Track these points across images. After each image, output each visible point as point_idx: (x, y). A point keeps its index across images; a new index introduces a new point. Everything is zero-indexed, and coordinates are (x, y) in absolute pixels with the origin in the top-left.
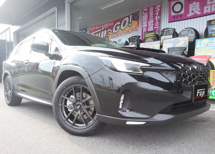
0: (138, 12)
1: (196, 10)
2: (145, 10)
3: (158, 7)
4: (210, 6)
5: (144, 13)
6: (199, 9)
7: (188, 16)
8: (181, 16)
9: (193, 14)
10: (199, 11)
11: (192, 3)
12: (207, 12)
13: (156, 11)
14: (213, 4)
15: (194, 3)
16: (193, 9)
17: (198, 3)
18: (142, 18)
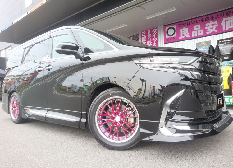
0: (138, 35)
1: (186, 34)
2: (144, 32)
3: (155, 31)
4: (196, 31)
5: (143, 35)
6: (188, 34)
7: (180, 38)
8: (174, 38)
9: (184, 37)
10: (188, 35)
11: (183, 28)
12: (195, 36)
13: (153, 34)
14: (198, 30)
15: (184, 28)
16: (183, 33)
17: (187, 29)
18: (142, 39)
